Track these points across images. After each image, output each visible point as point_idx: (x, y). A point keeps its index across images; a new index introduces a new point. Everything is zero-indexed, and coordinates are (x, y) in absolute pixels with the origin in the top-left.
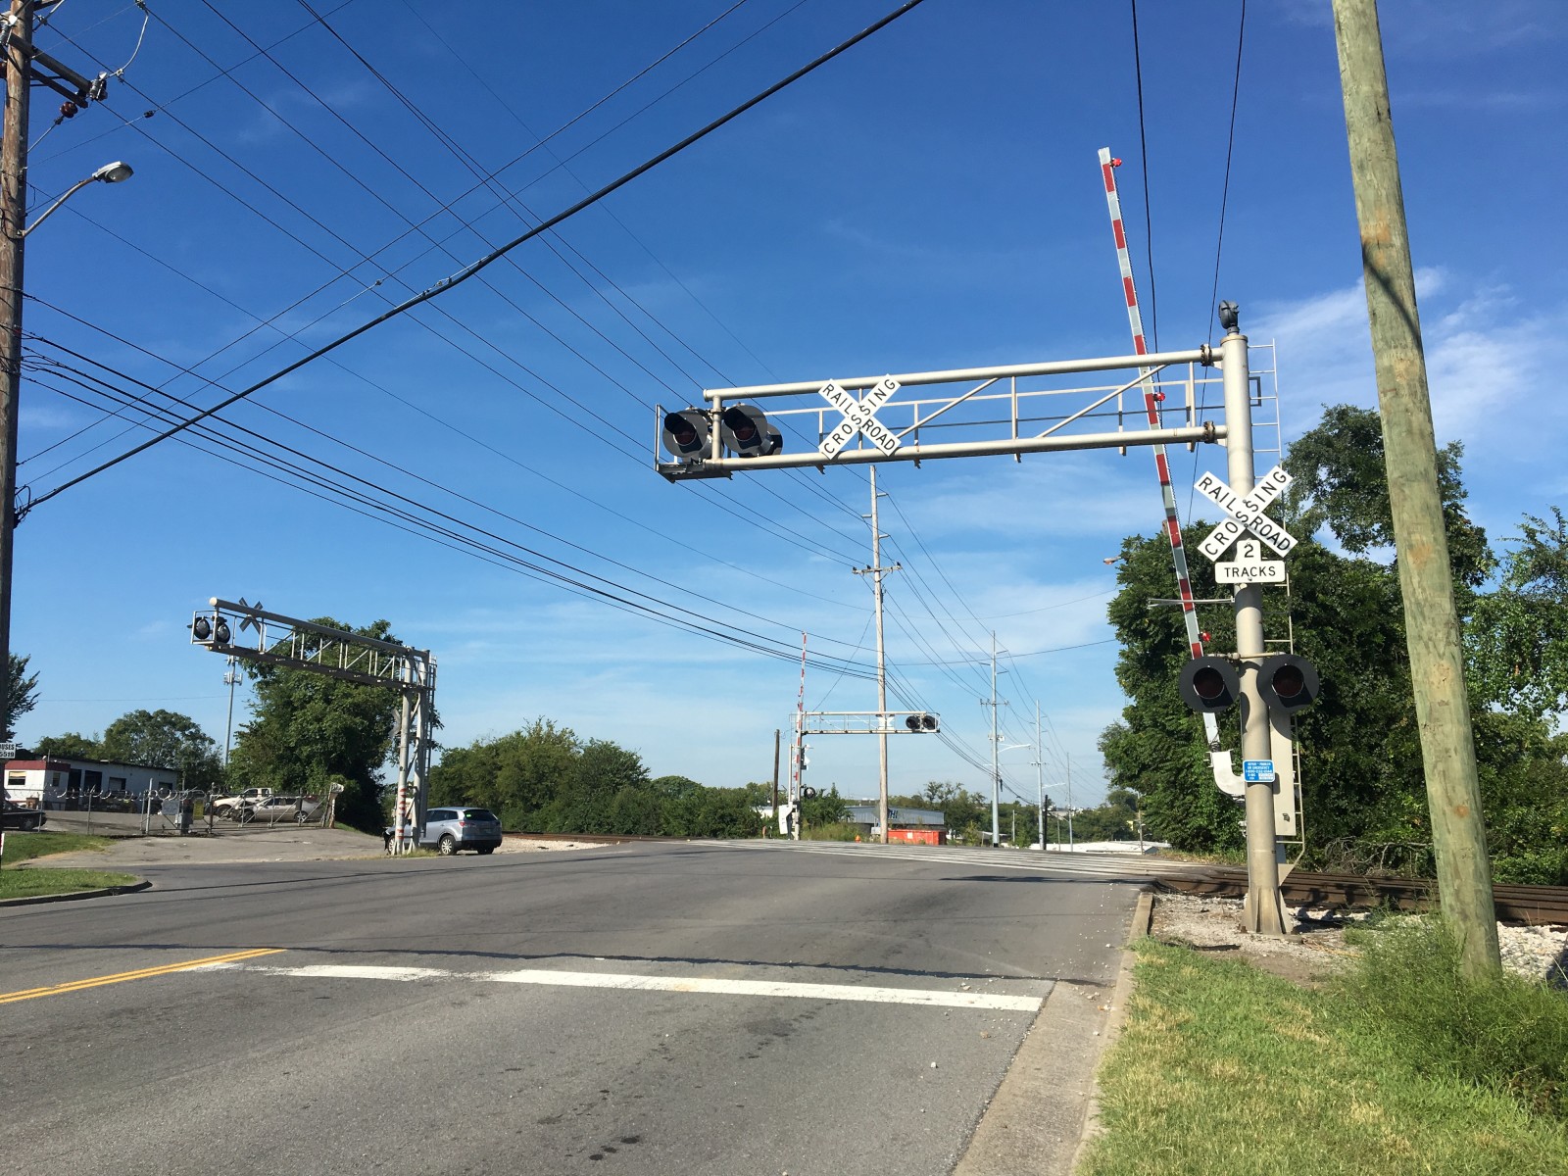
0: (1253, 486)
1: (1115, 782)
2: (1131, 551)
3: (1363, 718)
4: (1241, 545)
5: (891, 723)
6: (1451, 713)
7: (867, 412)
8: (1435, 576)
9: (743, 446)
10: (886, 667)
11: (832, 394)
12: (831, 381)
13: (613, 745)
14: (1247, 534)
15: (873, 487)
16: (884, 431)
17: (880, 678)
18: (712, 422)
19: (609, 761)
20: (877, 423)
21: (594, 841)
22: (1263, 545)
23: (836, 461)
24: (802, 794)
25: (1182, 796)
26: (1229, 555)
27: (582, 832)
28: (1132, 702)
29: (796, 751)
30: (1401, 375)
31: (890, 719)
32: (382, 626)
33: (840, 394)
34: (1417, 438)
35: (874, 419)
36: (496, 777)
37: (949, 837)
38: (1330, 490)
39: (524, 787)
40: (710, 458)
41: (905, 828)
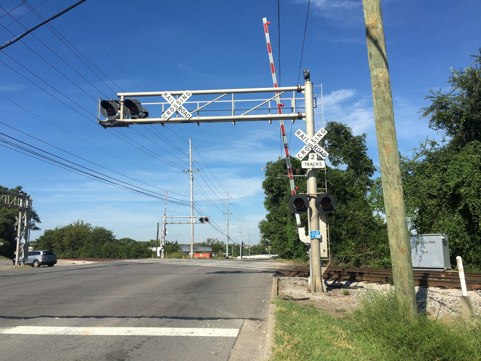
0: (314, 135)
1: (263, 237)
2: (269, 166)
3: (337, 217)
4: (310, 155)
5: (194, 220)
6: (399, 212)
7: (180, 103)
8: (393, 158)
9: (132, 114)
10: (194, 202)
11: (167, 96)
12: (166, 92)
13: (104, 228)
14: (312, 151)
15: (190, 145)
16: (186, 111)
17: (192, 206)
18: (120, 105)
19: (102, 233)
20: (183, 108)
21: (93, 261)
22: (317, 155)
23: (168, 121)
24: (165, 243)
25: (283, 242)
26: (306, 158)
27: (92, 257)
28: (269, 213)
29: (163, 229)
30: (381, 79)
31: (194, 219)
32: (19, 188)
33: (170, 97)
34: (387, 103)
35: (182, 106)
36: (63, 239)
37: (213, 255)
38: (328, 147)
39: (73, 242)
40: (119, 118)
41: (200, 253)
